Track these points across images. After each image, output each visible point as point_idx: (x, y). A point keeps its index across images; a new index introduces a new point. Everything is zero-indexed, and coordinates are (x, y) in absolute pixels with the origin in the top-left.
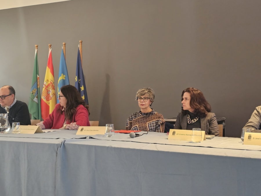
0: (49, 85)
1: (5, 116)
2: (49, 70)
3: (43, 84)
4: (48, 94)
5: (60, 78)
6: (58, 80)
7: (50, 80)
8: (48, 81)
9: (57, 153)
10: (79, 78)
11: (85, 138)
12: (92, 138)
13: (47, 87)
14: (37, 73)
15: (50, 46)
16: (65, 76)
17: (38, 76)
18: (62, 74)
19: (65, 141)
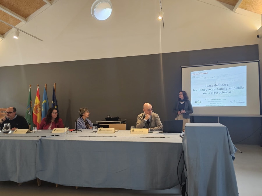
0: (37, 106)
1: (9, 125)
2: (38, 98)
3: (34, 105)
4: (37, 110)
5: (44, 102)
6: (42, 102)
7: (38, 103)
8: (37, 103)
9: (37, 145)
10: (54, 102)
11: (53, 136)
12: (57, 135)
13: (36, 106)
14: (30, 99)
15: (38, 85)
16: (46, 101)
17: (31, 101)
18: (45, 100)
19: (41, 138)
